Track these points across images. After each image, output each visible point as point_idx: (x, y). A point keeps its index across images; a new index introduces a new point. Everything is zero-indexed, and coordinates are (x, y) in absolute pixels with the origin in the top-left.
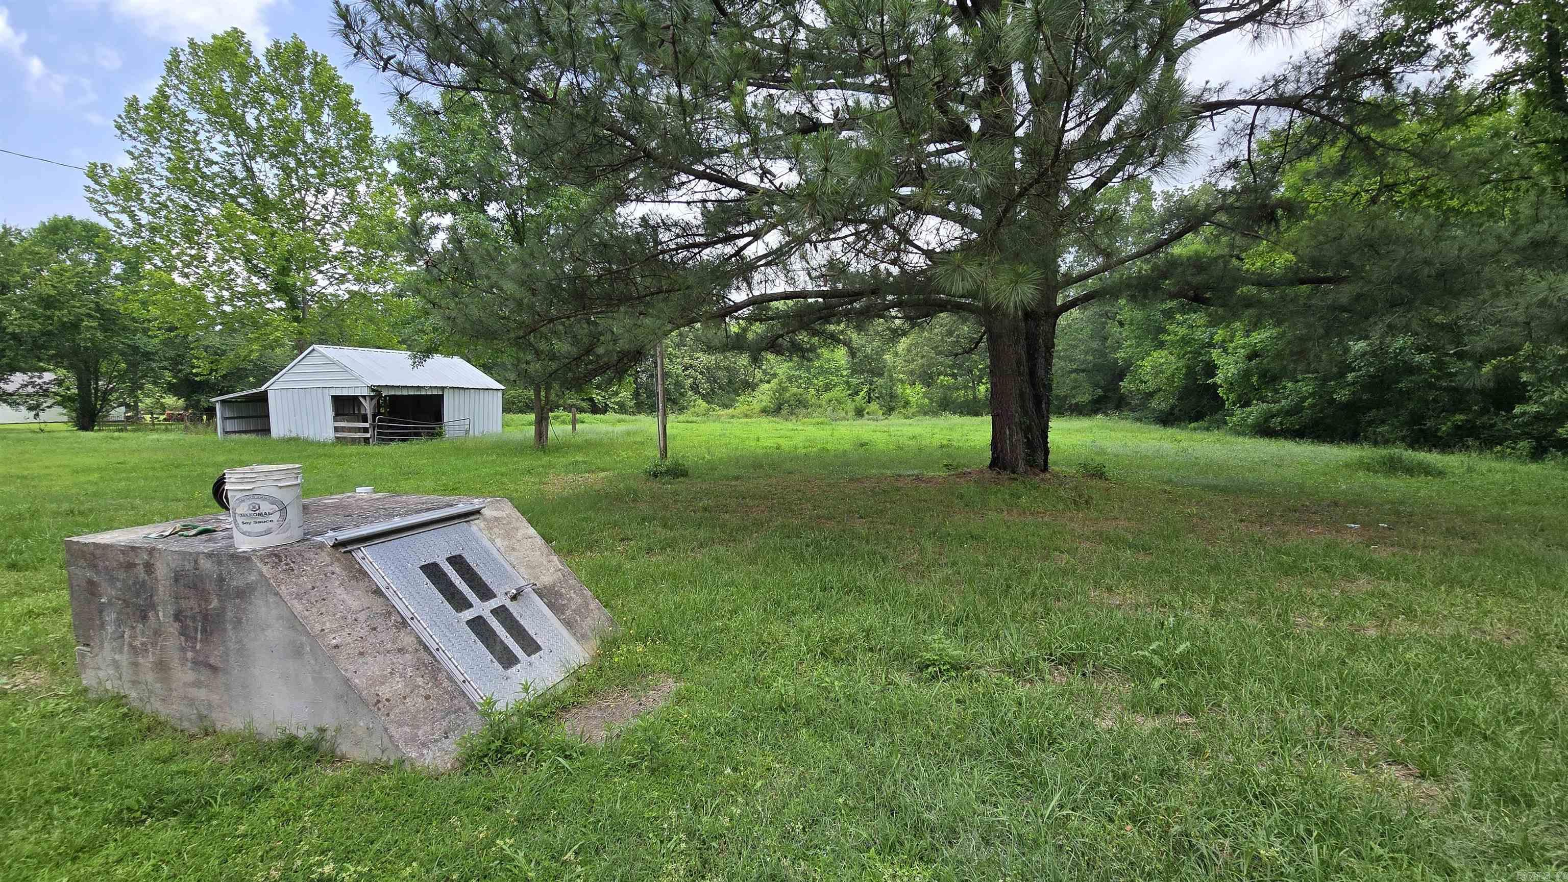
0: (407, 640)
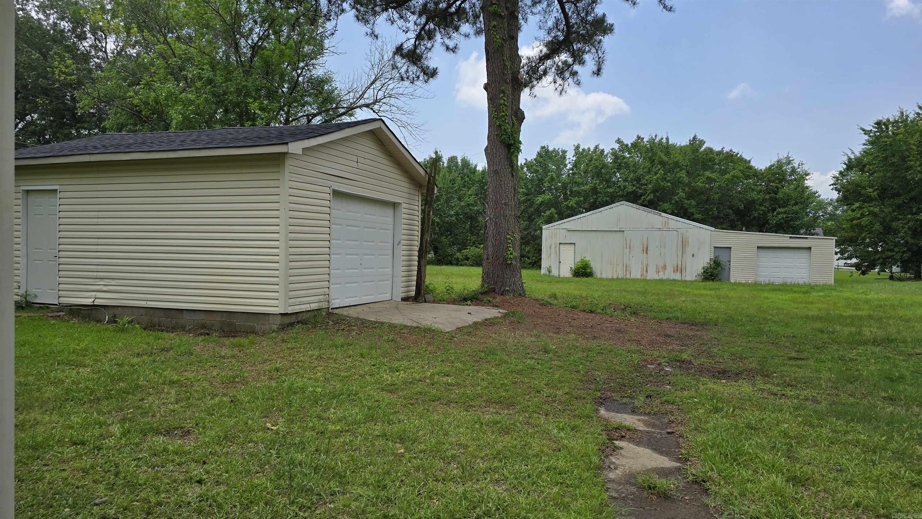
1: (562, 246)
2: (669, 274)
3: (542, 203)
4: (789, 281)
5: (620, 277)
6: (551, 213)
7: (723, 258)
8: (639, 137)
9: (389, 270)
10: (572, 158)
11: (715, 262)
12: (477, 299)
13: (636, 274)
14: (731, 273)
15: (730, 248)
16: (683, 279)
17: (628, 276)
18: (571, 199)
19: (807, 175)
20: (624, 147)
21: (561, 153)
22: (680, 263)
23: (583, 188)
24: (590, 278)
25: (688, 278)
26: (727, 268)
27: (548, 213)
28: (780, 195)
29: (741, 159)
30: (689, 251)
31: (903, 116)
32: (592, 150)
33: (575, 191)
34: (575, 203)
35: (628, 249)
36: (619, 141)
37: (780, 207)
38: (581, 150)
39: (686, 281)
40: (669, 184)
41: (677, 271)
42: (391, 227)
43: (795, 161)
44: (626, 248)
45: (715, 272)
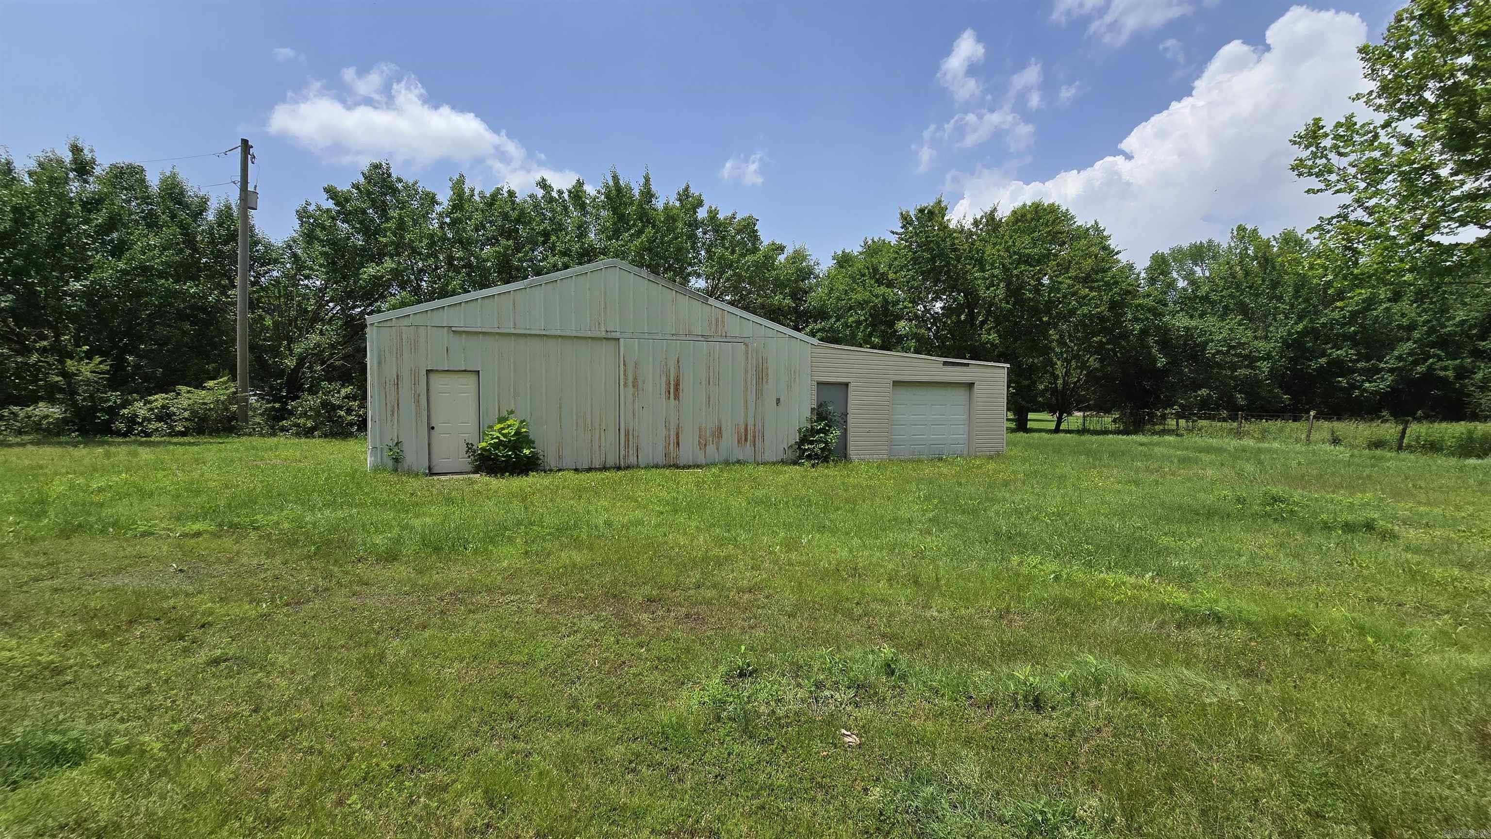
1: (435, 380)
2: (729, 449)
5: (612, 464)
7: (833, 409)
11: (819, 415)
13: (652, 452)
14: (850, 439)
15: (847, 385)
16: (759, 458)
17: (633, 460)
22: (750, 421)
25: (769, 457)
26: (842, 431)
30: (770, 392)
35: (631, 390)
41: (746, 440)
44: (625, 385)
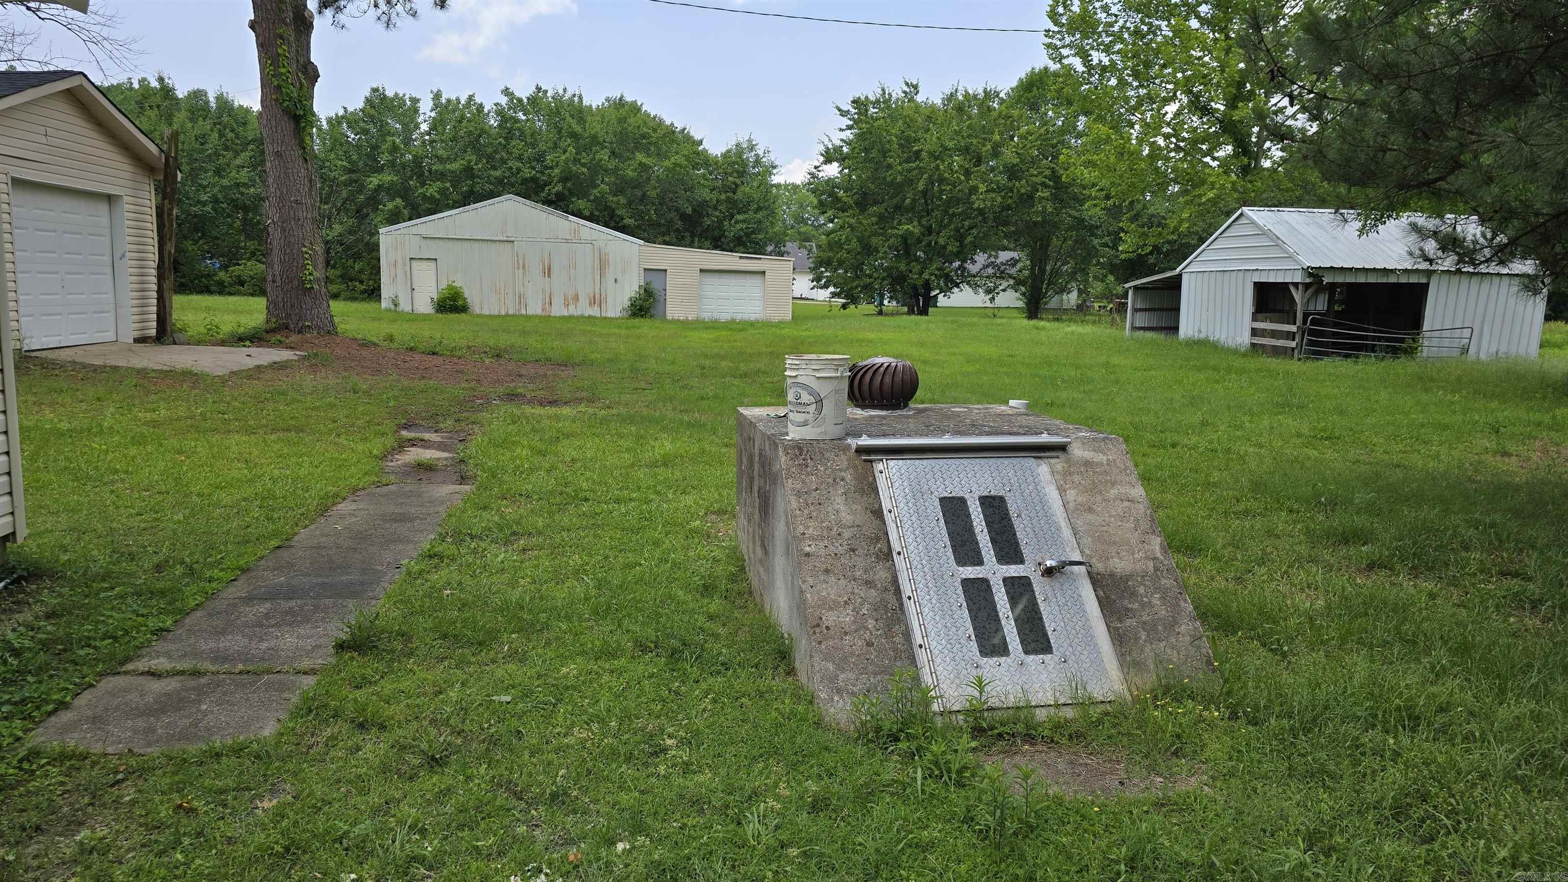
0: (881, 575)
1: (414, 263)
2: (584, 309)
3: (380, 187)
4: (738, 317)
5: (511, 312)
6: (396, 207)
7: (656, 286)
8: (539, 89)
9: (110, 296)
10: (429, 114)
11: (645, 291)
12: (260, 339)
13: (535, 308)
14: (668, 306)
15: (666, 271)
16: (604, 315)
17: (523, 312)
18: (430, 185)
19: (774, 167)
20: (516, 103)
21: (408, 103)
22: (597, 292)
23: (448, 166)
24: (463, 314)
25: (610, 314)
26: (662, 300)
27: (390, 206)
28: (739, 195)
29: (688, 139)
30: (610, 276)
31: (884, 93)
32: (463, 102)
33: (436, 171)
34: (438, 192)
35: (521, 271)
36: (506, 92)
37: (739, 213)
38: (444, 101)
39: (605, 318)
40: (585, 170)
41: (595, 303)
42: (107, 232)
43: (758, 147)
44: (518, 268)
45: (646, 304)
